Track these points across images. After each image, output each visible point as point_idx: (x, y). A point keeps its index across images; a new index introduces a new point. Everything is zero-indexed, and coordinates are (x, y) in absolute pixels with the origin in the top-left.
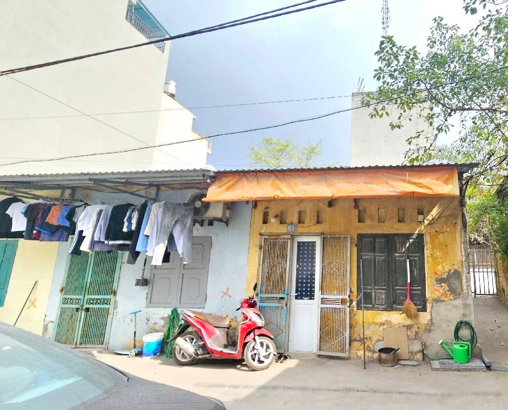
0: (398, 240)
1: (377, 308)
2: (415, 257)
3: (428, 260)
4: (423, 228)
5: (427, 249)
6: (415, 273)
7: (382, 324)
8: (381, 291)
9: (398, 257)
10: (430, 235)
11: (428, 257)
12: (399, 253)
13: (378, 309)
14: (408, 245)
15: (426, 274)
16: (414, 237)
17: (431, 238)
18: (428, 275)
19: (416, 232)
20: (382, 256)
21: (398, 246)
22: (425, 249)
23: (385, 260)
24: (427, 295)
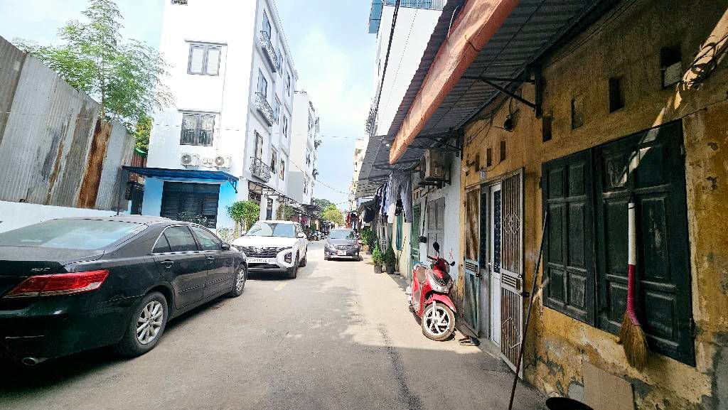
0: (610, 159)
1: (572, 312)
2: (655, 194)
3: (698, 200)
4: (679, 99)
5: (696, 164)
6: (658, 238)
7: (581, 350)
8: (579, 277)
9: (611, 198)
10: (705, 119)
11: (699, 190)
12: (614, 189)
13: (572, 314)
14: (634, 164)
15: (693, 250)
16: (651, 137)
17: (708, 126)
18: (699, 246)
19: (658, 122)
20: (579, 201)
21: (612, 173)
22: (687, 164)
23: (584, 208)
24: (697, 315)
